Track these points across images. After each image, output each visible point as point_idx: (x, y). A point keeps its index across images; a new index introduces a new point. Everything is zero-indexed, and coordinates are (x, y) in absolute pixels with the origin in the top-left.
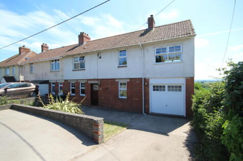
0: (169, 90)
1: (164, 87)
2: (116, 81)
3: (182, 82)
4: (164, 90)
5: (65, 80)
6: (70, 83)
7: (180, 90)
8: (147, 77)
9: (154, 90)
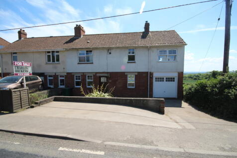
0: (166, 81)
1: (163, 78)
2: (126, 74)
3: (175, 75)
4: (163, 81)
5: (67, 73)
6: (74, 75)
7: (174, 81)
8: (152, 71)
9: (156, 81)
